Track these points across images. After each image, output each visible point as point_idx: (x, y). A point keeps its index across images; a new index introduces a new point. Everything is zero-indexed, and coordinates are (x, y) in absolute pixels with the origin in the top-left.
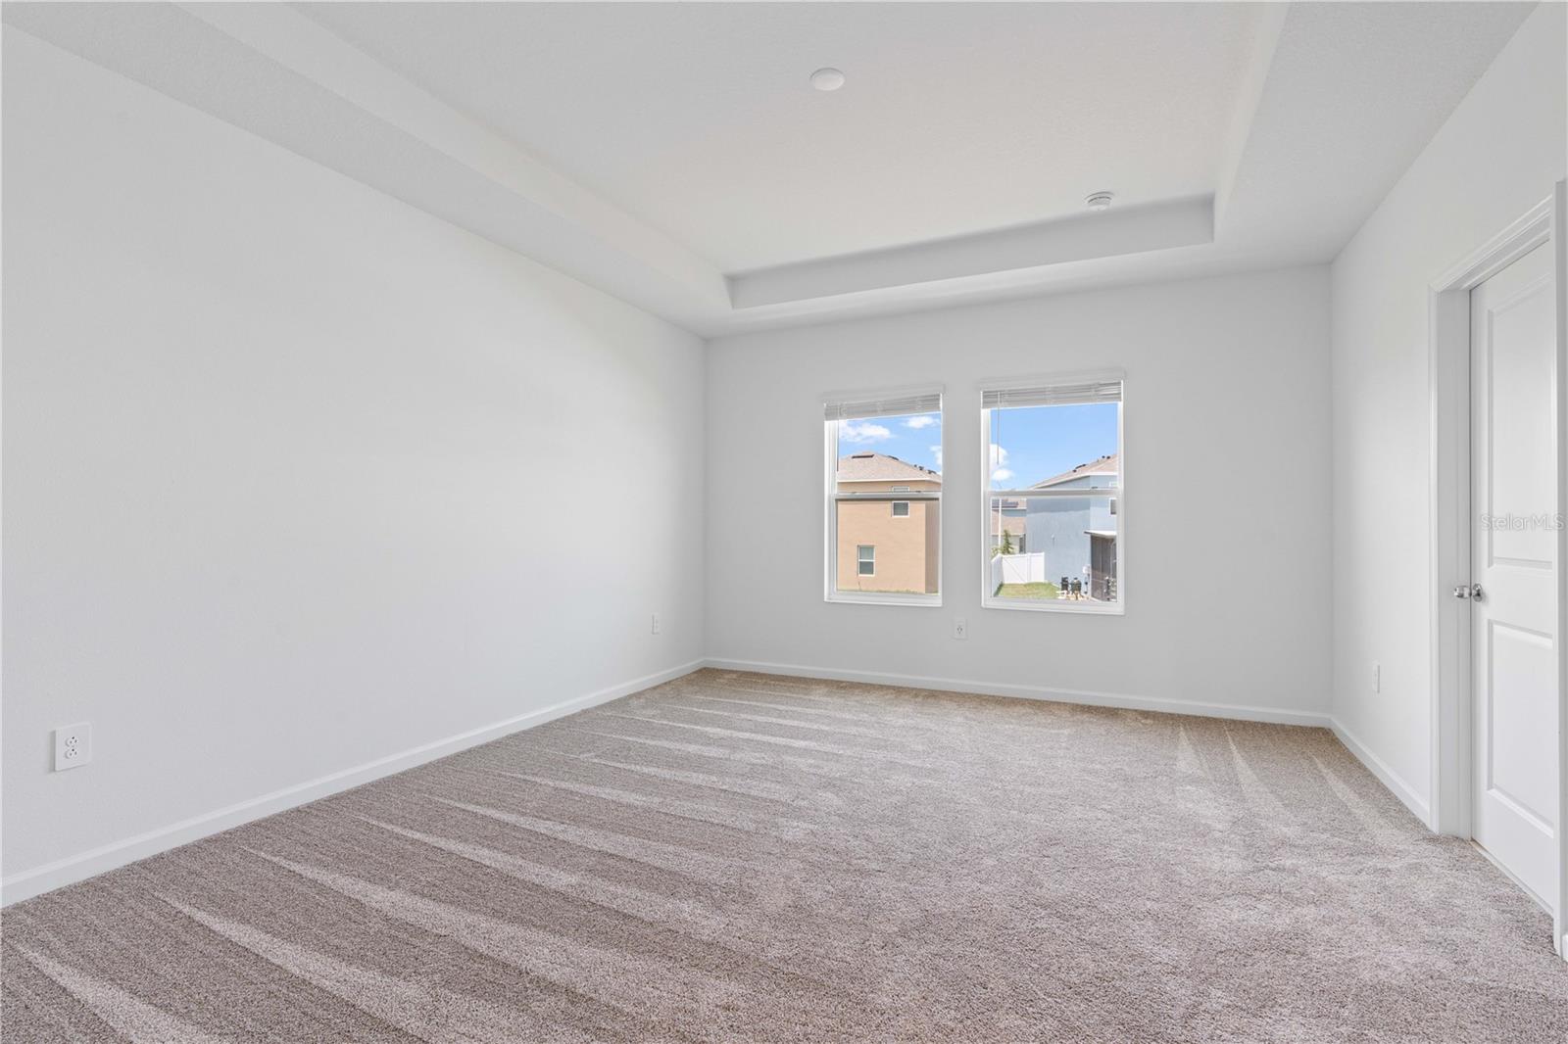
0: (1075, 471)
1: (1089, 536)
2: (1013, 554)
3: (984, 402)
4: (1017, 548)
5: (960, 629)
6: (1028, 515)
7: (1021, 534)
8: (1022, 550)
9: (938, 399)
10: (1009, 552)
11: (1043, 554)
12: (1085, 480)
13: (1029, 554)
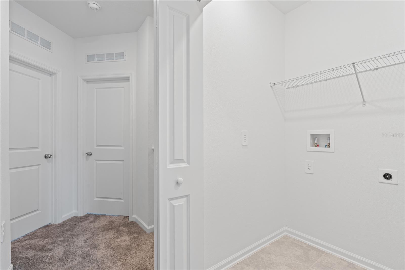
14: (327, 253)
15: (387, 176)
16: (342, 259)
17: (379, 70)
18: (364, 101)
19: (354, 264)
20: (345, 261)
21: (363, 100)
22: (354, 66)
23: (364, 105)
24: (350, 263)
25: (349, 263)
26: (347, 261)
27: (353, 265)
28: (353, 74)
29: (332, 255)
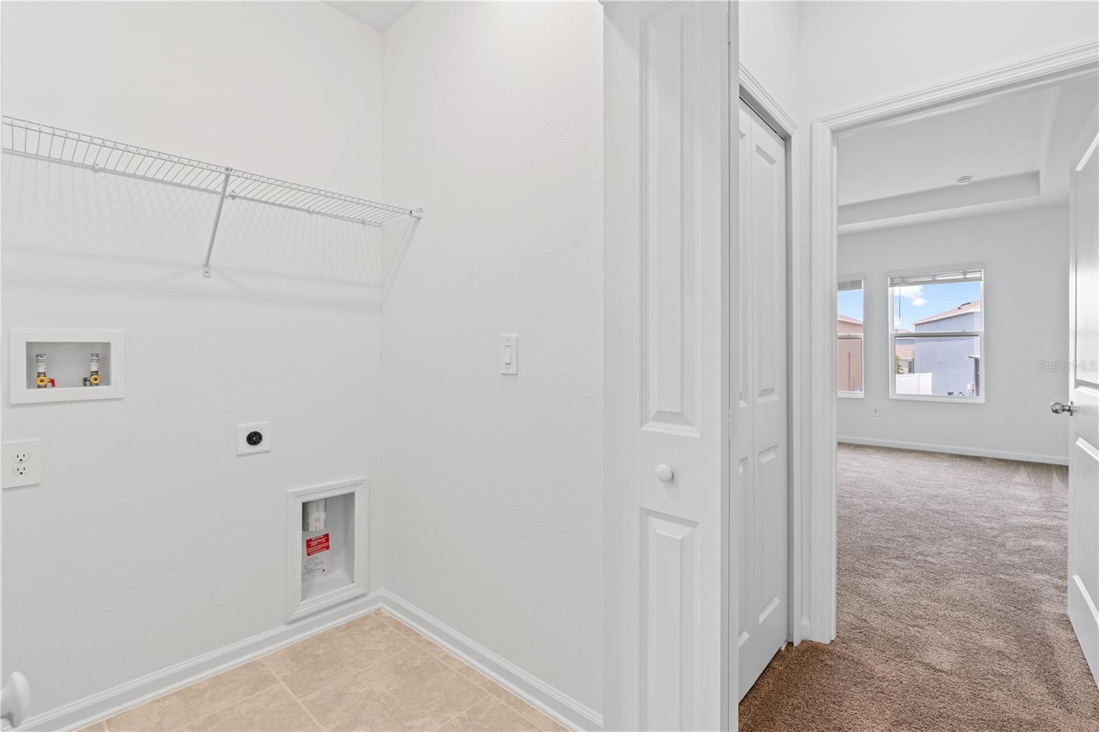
0: (960, 308)
1: (973, 360)
2: (903, 373)
3: (891, 284)
4: (906, 369)
5: (876, 411)
6: (916, 344)
7: (910, 358)
8: (911, 370)
9: (861, 283)
10: (899, 373)
11: (930, 374)
12: (970, 316)
13: (918, 374)
14: (109, 722)
15: (254, 439)
16: (158, 701)
17: (237, 200)
18: (207, 265)
19: (190, 687)
20: (168, 695)
21: (204, 261)
22: (228, 177)
23: (207, 274)
24: (180, 691)
25: (179, 693)
26: (171, 694)
27: (189, 689)
28: (218, 193)
29: (124, 713)
